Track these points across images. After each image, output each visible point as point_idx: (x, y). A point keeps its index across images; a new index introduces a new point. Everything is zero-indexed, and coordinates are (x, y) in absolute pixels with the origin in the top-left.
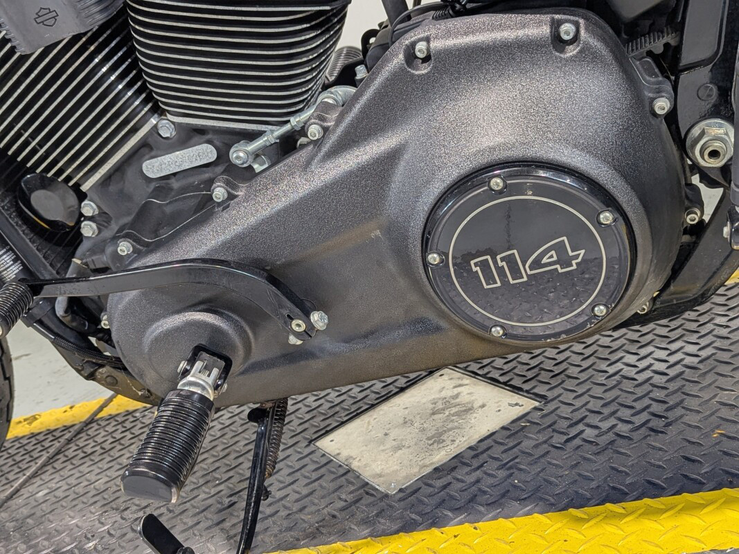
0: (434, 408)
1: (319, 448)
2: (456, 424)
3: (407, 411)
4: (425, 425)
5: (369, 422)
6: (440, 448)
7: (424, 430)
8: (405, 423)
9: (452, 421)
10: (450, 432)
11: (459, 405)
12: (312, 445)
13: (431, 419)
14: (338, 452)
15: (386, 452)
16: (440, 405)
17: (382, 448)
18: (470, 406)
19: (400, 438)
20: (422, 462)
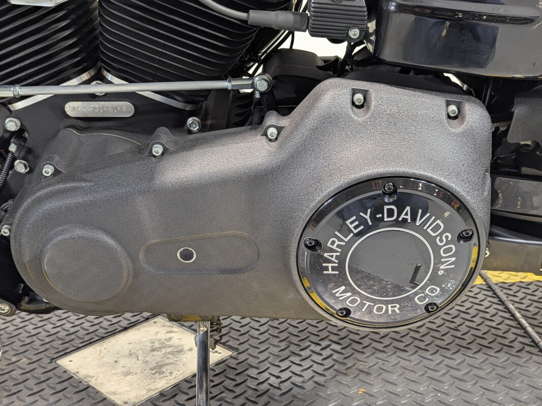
0: (153, 346)
1: (60, 366)
2: (172, 361)
3: (131, 346)
4: (147, 359)
5: (100, 350)
6: (161, 378)
7: (146, 362)
8: (131, 355)
9: (168, 358)
10: (168, 367)
11: (172, 346)
12: (53, 362)
13: (151, 354)
14: (77, 370)
15: (118, 375)
16: (157, 345)
17: (114, 371)
18: (181, 348)
19: (128, 366)
20: (148, 386)
